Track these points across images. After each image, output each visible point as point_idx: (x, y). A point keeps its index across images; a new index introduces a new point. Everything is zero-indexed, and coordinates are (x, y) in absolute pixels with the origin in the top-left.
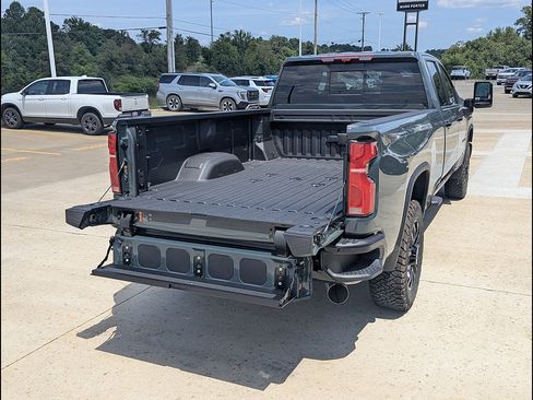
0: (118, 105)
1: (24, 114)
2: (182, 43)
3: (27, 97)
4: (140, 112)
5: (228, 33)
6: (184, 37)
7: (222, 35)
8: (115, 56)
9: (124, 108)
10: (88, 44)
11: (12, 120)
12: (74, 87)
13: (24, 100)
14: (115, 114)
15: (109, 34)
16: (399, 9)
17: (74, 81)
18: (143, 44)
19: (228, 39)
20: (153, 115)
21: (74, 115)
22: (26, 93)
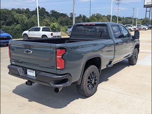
0: (52, 34)
1: (29, 36)
2: (81, 17)
3: (30, 32)
4: (58, 36)
5: (94, 14)
6: (82, 15)
7: (93, 15)
8: (63, 20)
9: (53, 35)
10: (56, 17)
11: (26, 38)
12: (41, 29)
13: (29, 32)
14: (51, 37)
15: (62, 14)
16: (144, 7)
17: (41, 28)
18: (70, 17)
19: (94, 16)
20: (62, 38)
21: (41, 37)
22: (29, 31)
